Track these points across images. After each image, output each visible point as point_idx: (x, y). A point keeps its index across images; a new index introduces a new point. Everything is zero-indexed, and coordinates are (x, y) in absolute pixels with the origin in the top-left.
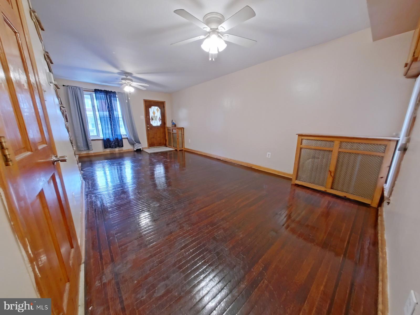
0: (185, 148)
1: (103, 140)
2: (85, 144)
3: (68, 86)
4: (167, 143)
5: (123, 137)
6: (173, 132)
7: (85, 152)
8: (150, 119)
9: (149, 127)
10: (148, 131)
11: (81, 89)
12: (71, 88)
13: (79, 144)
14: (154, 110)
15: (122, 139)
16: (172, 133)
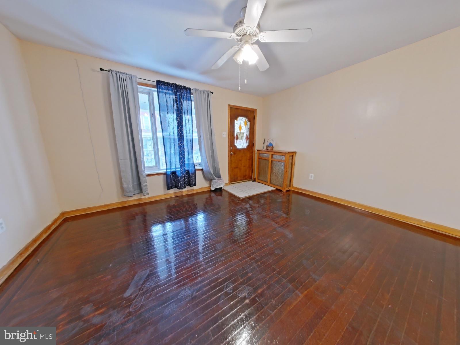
0: (294, 187)
1: (166, 174)
2: (136, 183)
3: (109, 71)
4: (255, 175)
5: (197, 168)
6: (273, 160)
7: (135, 198)
8: (234, 138)
9: (233, 151)
10: (230, 156)
11: (134, 79)
12: (114, 75)
13: (125, 185)
14: (240, 124)
15: (195, 170)
16: (270, 161)
